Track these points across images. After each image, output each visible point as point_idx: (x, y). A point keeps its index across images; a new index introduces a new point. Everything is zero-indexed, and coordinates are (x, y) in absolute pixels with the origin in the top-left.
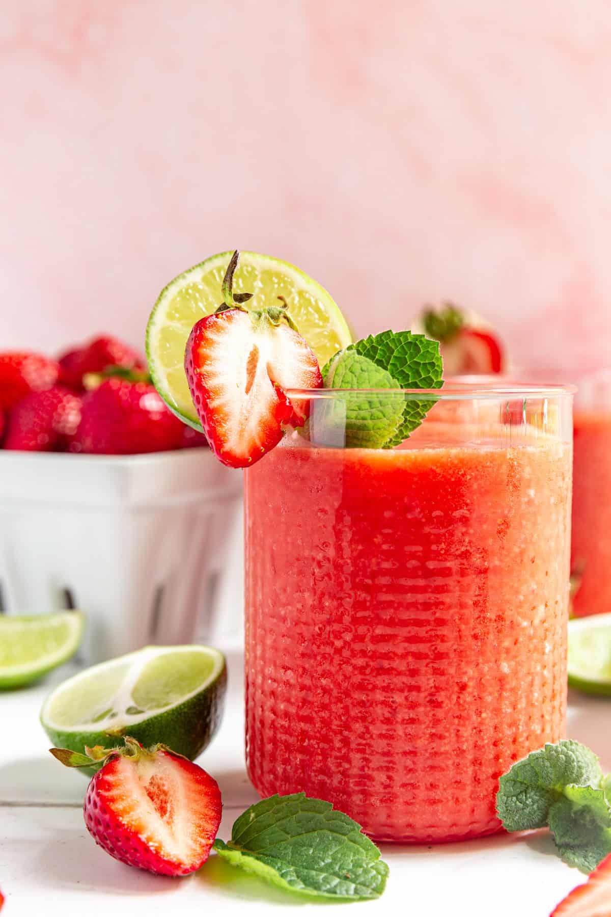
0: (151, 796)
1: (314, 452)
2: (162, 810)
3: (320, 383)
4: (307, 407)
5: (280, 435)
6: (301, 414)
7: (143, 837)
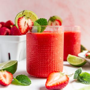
0: (4, 76)
1: (32, 33)
2: (5, 78)
3: (33, 25)
4: (32, 28)
5: (28, 31)
6: (31, 29)
7: (2, 81)
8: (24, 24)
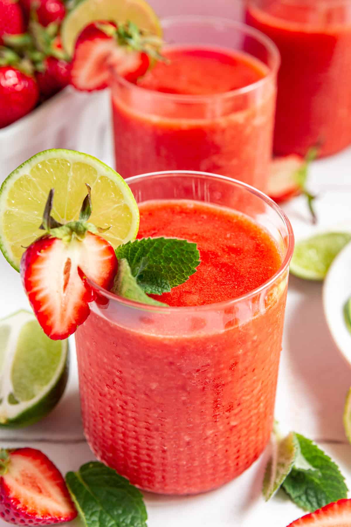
8: (62, 277)
